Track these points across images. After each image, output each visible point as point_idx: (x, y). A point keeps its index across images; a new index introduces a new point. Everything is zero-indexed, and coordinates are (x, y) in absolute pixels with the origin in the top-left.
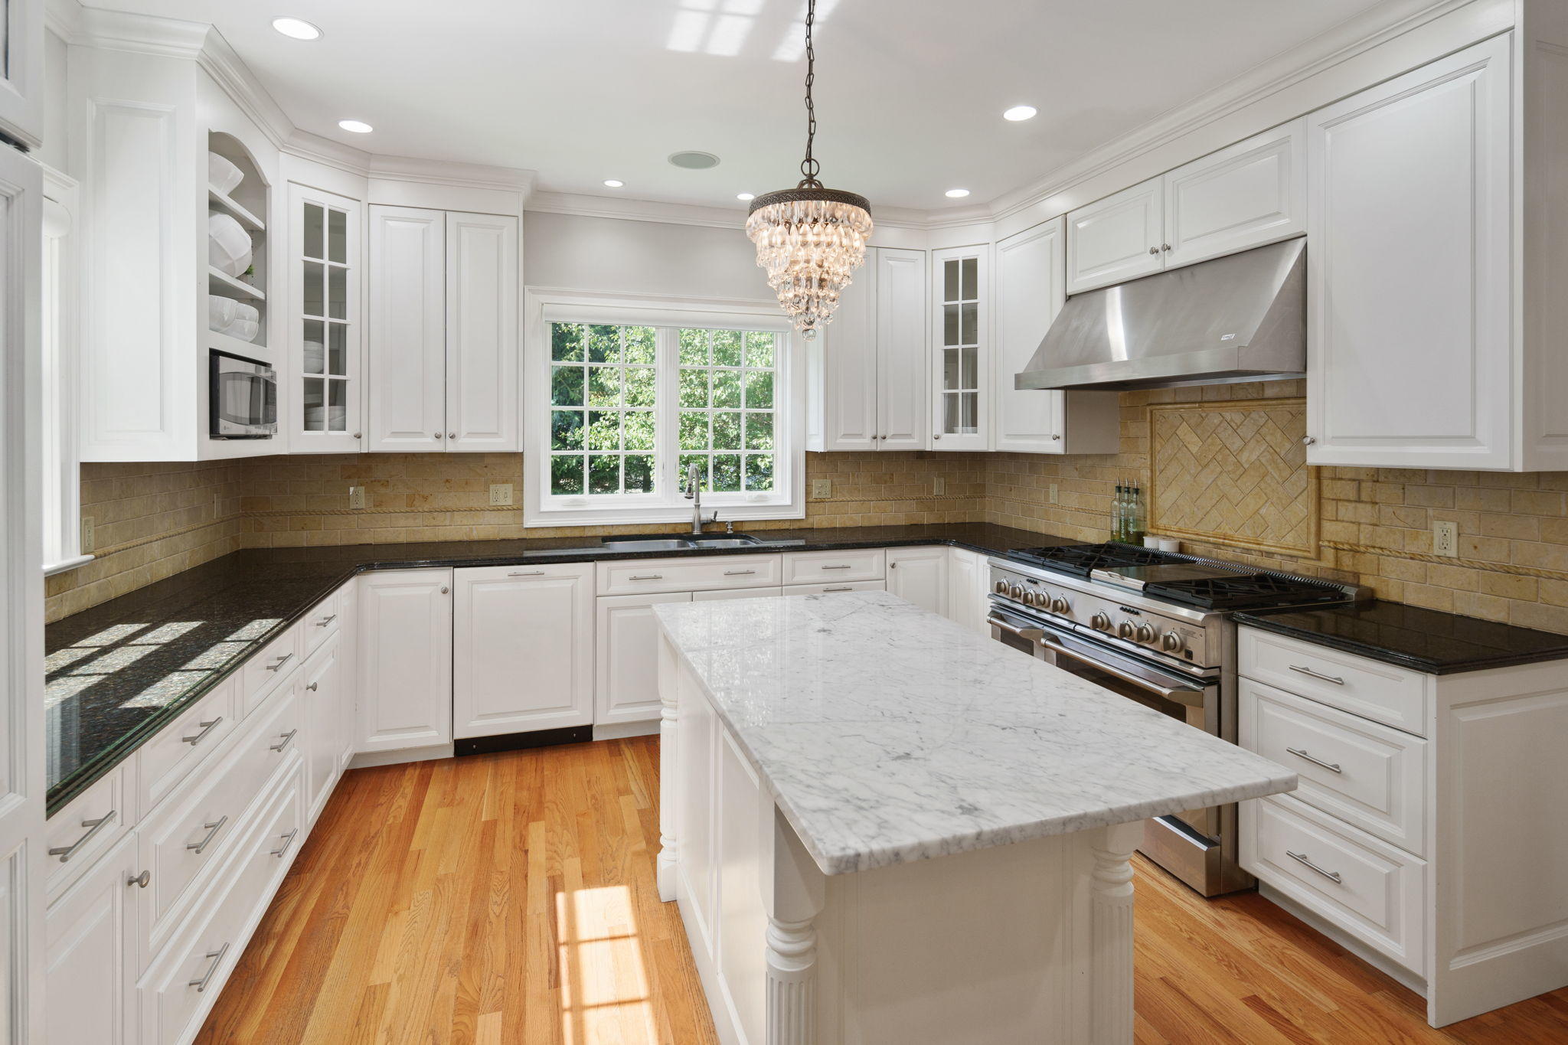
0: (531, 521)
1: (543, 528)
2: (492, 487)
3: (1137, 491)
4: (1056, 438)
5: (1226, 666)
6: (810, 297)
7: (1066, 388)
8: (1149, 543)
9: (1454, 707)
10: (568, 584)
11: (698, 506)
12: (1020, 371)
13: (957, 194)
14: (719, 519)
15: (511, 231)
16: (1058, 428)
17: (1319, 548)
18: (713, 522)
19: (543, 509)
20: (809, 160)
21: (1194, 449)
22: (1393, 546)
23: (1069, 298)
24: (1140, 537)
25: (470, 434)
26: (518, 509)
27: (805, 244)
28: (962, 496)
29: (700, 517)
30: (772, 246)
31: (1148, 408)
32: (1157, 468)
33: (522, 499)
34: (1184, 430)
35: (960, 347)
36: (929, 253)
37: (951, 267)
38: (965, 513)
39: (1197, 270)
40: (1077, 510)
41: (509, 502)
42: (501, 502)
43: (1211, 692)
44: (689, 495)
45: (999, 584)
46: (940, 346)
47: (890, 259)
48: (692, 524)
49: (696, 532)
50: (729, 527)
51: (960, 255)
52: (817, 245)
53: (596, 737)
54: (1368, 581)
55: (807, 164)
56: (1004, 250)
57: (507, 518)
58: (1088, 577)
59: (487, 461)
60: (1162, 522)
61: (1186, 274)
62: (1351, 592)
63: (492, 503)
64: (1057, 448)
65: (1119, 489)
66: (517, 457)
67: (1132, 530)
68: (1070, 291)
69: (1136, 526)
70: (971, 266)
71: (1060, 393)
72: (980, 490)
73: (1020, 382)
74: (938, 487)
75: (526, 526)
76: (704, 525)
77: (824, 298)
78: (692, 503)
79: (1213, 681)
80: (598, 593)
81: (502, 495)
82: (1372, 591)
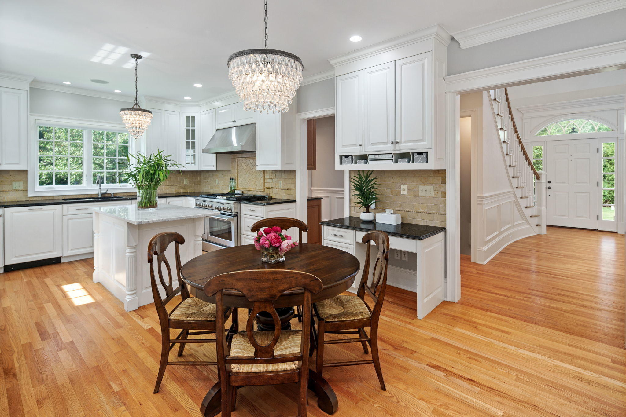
0: (30, 194)
1: (36, 197)
2: (13, 183)
3: (234, 179)
4: (214, 166)
5: (239, 212)
6: (136, 131)
7: (216, 153)
8: (236, 192)
9: (268, 211)
10: (52, 212)
11: (100, 188)
12: (204, 148)
13: (187, 98)
14: (108, 192)
15: (24, 96)
16: (215, 164)
17: (264, 189)
18: (106, 193)
19: (36, 190)
20: (136, 100)
21: (245, 168)
22: (274, 187)
23: (217, 130)
24: (234, 190)
25: (7, 164)
26: (25, 190)
27: (135, 120)
28: (193, 184)
29: (101, 192)
30: (126, 120)
31: (236, 159)
32: (238, 173)
33: (27, 187)
34: (243, 164)
35: (190, 141)
36: (181, 113)
37: (187, 118)
38: (194, 189)
39: (242, 127)
40: (222, 186)
41: (21, 188)
42: (18, 188)
43: (236, 218)
44: (97, 184)
45: (197, 204)
46: (184, 140)
47: (168, 114)
48: (98, 194)
49: (100, 197)
50: (112, 195)
51: (190, 115)
52: (138, 120)
53: (63, 261)
54: (271, 195)
55: (136, 101)
56: (203, 115)
57: (21, 193)
58: (216, 198)
59: (11, 174)
60: (239, 187)
61: (240, 127)
62: (267, 197)
63: (13, 188)
64: (214, 169)
65: (231, 179)
66: (25, 172)
67: (233, 189)
68: (217, 128)
69: (234, 188)
70: (193, 118)
71: (215, 155)
72: (199, 183)
73: (204, 151)
74: (186, 181)
75: (29, 196)
76: (102, 194)
77: (140, 131)
78: (98, 187)
79: (236, 216)
80: (64, 214)
81: (18, 185)
82: (272, 196)
